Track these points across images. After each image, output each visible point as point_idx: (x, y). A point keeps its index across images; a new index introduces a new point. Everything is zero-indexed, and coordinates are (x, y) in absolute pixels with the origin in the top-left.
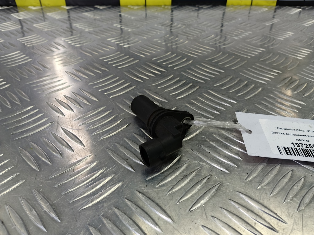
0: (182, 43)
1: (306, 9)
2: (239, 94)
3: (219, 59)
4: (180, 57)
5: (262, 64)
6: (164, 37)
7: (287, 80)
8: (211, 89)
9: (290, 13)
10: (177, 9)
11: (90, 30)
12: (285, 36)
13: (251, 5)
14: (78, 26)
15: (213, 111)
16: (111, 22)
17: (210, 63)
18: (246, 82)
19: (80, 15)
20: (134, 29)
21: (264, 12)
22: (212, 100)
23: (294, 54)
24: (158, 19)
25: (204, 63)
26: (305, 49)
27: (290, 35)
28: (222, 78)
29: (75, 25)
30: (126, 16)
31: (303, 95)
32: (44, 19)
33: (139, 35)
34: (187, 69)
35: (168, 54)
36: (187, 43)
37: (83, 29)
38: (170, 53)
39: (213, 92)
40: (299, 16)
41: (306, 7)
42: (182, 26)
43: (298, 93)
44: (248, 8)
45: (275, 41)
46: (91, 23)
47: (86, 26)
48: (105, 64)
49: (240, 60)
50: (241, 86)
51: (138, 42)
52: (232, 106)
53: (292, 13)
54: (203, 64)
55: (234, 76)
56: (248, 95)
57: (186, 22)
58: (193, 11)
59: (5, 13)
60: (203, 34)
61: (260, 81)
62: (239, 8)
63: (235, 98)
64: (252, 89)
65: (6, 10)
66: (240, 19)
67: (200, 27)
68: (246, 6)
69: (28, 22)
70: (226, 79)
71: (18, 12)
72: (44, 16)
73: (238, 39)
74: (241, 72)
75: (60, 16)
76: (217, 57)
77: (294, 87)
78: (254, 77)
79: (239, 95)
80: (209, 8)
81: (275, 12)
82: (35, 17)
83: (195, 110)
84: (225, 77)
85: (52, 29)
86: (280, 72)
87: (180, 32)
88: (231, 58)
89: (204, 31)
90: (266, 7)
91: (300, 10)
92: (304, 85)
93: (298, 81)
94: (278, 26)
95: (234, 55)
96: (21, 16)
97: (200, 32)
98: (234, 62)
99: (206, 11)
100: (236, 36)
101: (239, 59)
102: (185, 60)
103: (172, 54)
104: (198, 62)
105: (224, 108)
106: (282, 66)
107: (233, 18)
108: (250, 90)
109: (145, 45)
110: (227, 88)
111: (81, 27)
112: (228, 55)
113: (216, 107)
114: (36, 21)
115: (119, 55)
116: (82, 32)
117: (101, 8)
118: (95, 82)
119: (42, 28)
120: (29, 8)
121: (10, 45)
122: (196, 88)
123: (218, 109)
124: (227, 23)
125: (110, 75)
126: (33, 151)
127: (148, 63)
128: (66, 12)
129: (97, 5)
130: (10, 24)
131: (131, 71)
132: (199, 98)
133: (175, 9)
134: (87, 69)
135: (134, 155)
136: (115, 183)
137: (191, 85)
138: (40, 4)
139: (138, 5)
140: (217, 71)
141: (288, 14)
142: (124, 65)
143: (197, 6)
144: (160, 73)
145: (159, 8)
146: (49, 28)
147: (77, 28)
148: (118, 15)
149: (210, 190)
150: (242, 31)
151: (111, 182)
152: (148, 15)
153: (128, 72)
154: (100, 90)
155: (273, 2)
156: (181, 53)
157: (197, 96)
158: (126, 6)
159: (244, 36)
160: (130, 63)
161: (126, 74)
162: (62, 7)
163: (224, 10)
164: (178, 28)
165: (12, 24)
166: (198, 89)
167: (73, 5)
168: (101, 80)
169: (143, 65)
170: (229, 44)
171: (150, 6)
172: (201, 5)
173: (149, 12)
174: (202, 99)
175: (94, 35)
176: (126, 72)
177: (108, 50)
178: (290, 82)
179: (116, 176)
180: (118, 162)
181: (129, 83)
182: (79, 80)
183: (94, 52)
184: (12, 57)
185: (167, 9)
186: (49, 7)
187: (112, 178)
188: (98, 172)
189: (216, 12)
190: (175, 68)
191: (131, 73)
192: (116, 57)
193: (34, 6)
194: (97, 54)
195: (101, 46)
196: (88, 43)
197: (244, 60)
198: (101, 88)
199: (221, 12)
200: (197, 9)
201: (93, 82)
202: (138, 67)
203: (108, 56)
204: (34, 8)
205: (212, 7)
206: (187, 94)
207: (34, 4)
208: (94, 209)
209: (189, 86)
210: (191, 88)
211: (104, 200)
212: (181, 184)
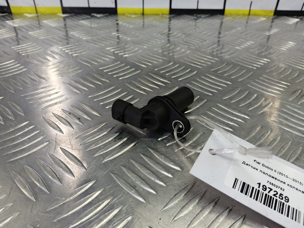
0: (184, 53)
2: (251, 108)
3: (224, 70)
4: (183, 67)
5: (268, 76)
6: (165, 46)
7: (297, 94)
8: (220, 103)
9: (289, 23)
10: (175, 18)
11: (88, 38)
12: (287, 47)
13: (249, 14)
14: (75, 34)
15: (226, 128)
16: (109, 31)
17: (215, 73)
18: (255, 96)
19: (76, 23)
20: (133, 38)
21: (262, 22)
22: (223, 114)
24: (157, 28)
25: (209, 74)
27: (293, 45)
28: (230, 91)
29: (72, 33)
30: (124, 24)
32: (40, 26)
33: (138, 44)
34: (192, 80)
35: (171, 64)
36: (189, 53)
37: (81, 37)
38: (172, 63)
39: (222, 106)
40: (296, 26)
41: (303, 17)
42: (183, 36)
44: (246, 17)
45: (279, 52)
46: (88, 31)
47: (84, 35)
48: (105, 75)
49: (246, 71)
50: (251, 99)
51: (138, 51)
52: (245, 122)
53: (290, 23)
54: (208, 75)
55: (242, 88)
56: (260, 109)
57: (186, 31)
58: (191, 20)
60: (204, 43)
61: (270, 94)
62: (237, 17)
63: (247, 112)
65: (1, 17)
66: (240, 29)
67: (201, 36)
68: (244, 15)
69: (23, 30)
70: (235, 92)
71: (13, 19)
72: (39, 24)
73: (241, 49)
74: (249, 84)
75: (56, 24)
76: (221, 68)
78: (263, 90)
80: (208, 17)
81: (272, 22)
82: (31, 25)
84: (233, 89)
85: (49, 37)
86: (289, 84)
87: (181, 41)
88: (236, 69)
89: (205, 41)
90: (263, 17)
91: (298, 20)
94: (279, 36)
95: (239, 65)
96: (16, 23)
97: (201, 42)
98: (240, 73)
99: (205, 21)
100: (238, 45)
101: (245, 71)
102: (189, 71)
103: (175, 64)
104: (201, 73)
105: (237, 124)
106: (290, 78)
107: (233, 28)
108: (261, 104)
109: (146, 54)
110: (237, 101)
111: (78, 36)
112: (232, 65)
113: (228, 123)
114: (32, 28)
115: (120, 65)
116: (79, 40)
117: (98, 16)
118: (95, 94)
119: (38, 36)
120: (25, 16)
121: (4, 54)
122: (204, 102)
123: (231, 125)
124: (227, 33)
125: (111, 86)
126: (29, 176)
127: (151, 74)
128: (62, 20)
129: (94, 13)
130: (4, 31)
131: (133, 83)
132: (208, 112)
133: (173, 17)
134: (87, 80)
135: (143, 181)
136: (123, 217)
137: (199, 98)
138: (35, 12)
139: (135, 14)
140: (224, 84)
141: (286, 24)
142: (126, 76)
143: (195, 15)
144: (164, 85)
145: (157, 17)
146: (45, 35)
147: (74, 36)
148: (115, 24)
149: (234, 225)
150: (243, 40)
151: (118, 215)
152: (146, 24)
153: (130, 83)
154: (102, 103)
155: (271, 12)
156: (183, 63)
157: (207, 110)
158: (124, 15)
159: (246, 45)
160: (131, 74)
161: (128, 85)
162: (58, 15)
163: (222, 19)
164: (179, 37)
165: (6, 31)
166: (206, 102)
167: (69, 13)
168: (102, 92)
169: (145, 75)
170: (232, 54)
171: (147, 14)
172: (199, 14)
173: (147, 20)
174: (212, 114)
175: (92, 44)
176: (128, 83)
177: (108, 59)
178: (301, 95)
179: (124, 208)
180: (125, 190)
181: (132, 96)
182: (78, 92)
183: (93, 61)
184: (6, 66)
185: (165, 17)
186: (45, 15)
187: (120, 210)
188: (103, 203)
189: (215, 21)
190: (179, 80)
191: (133, 85)
192: (116, 68)
193: (30, 13)
194: (96, 64)
195: (100, 55)
196: (87, 52)
197: (250, 72)
198: (102, 100)
199: (219, 21)
200: (195, 18)
201: (93, 94)
202: (140, 78)
203: (109, 66)
204: (29, 16)
205: (210, 16)
206: (195, 108)
207: (30, 11)
209: (196, 99)
210: (198, 101)
212: (199, 218)
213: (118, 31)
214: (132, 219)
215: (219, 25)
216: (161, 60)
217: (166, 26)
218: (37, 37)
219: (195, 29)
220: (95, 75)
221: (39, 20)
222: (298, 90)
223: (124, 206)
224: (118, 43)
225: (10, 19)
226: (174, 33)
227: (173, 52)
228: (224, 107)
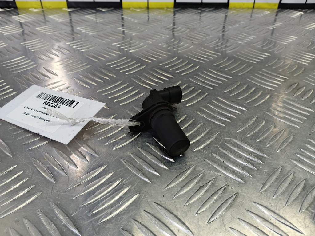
0: (187, 47)
1: (308, 12)
2: (248, 100)
3: (225, 64)
4: (187, 62)
5: (268, 70)
6: (169, 41)
7: (294, 87)
8: (220, 96)
9: (292, 16)
10: (179, 11)
11: (94, 33)
12: (288, 41)
13: (253, 8)
14: (82, 30)
15: (224, 119)
16: (114, 26)
17: (217, 68)
18: (254, 89)
19: (82, 17)
20: (138, 33)
21: (266, 16)
22: (222, 107)
23: (299, 59)
24: (161, 23)
25: (211, 69)
26: (309, 54)
27: (294, 39)
28: (230, 85)
29: (78, 28)
30: (129, 19)
31: (311, 102)
32: (45, 21)
33: (143, 39)
34: (195, 75)
35: (175, 59)
36: (192, 48)
37: (87, 33)
38: (176, 58)
39: (222, 99)
40: (300, 20)
41: (307, 10)
42: (187, 30)
43: (305, 99)
44: (251, 11)
45: (280, 46)
46: (94, 26)
47: (90, 30)
48: (112, 70)
49: (247, 65)
50: (250, 93)
51: (143, 46)
52: (243, 114)
53: (294, 17)
54: (210, 69)
55: (242, 82)
56: (257, 101)
57: (190, 25)
58: (196, 13)
59: (6, 16)
60: (207, 38)
61: (268, 87)
62: (242, 11)
63: (244, 105)
64: (261, 95)
65: (7, 12)
66: (243, 23)
67: (204, 30)
68: (248, 8)
69: (30, 25)
70: (234, 85)
71: (18, 14)
72: (45, 19)
73: (243, 43)
74: (248, 78)
75: (62, 19)
76: (223, 63)
77: (301, 93)
78: (262, 83)
79: (248, 102)
80: (212, 11)
81: (277, 15)
82: (38, 20)
84: (233, 83)
85: (55, 32)
86: (286, 78)
87: (185, 36)
88: (237, 64)
89: (209, 35)
90: (268, 11)
91: (302, 13)
92: (311, 91)
93: (305, 88)
94: (281, 30)
95: (241, 60)
96: (22, 18)
97: (204, 36)
98: (240, 67)
99: (209, 14)
100: (241, 40)
101: (245, 65)
102: (192, 66)
103: (178, 59)
104: (204, 67)
105: (235, 116)
106: (288, 72)
107: (236, 22)
108: (259, 97)
109: (151, 50)
110: (235, 94)
111: (84, 31)
112: (234, 60)
113: (227, 115)
114: (37, 23)
115: (126, 61)
116: (86, 36)
117: (104, 10)
118: (104, 89)
119: (45, 32)
120: (30, 10)
121: (14, 50)
122: (205, 95)
123: (229, 116)
124: (230, 27)
125: (118, 81)
126: (47, 162)
128: (68, 15)
129: (99, 7)
130: (12, 27)
131: (139, 78)
132: (209, 105)
133: (177, 11)
134: (95, 75)
135: (149, 166)
136: (132, 195)
137: (200, 92)
138: (40, 6)
139: (140, 8)
140: (224, 78)
141: (290, 17)
142: (132, 71)
143: (199, 9)
144: (168, 79)
145: (162, 11)
146: (52, 31)
147: (81, 31)
148: (121, 18)
149: (227, 201)
150: (246, 35)
151: (128, 193)
152: (150, 19)
153: (136, 78)
154: (110, 97)
155: (275, 5)
156: (187, 58)
157: (207, 103)
158: (128, 9)
159: (249, 40)
160: (137, 69)
161: (134, 80)
162: (64, 10)
163: (227, 13)
164: (183, 32)
165: (14, 27)
166: (207, 96)
167: (75, 8)
168: (110, 86)
169: (150, 70)
170: (234, 48)
171: (152, 8)
172: (204, 8)
173: (152, 14)
174: (212, 107)
175: (98, 40)
176: (134, 78)
177: (114, 55)
178: (298, 88)
179: (133, 187)
180: (133, 173)
181: (138, 90)
182: (88, 87)
183: (100, 57)
184: (17, 62)
185: (170, 11)
186: (50, 9)
187: (129, 189)
188: (114, 183)
189: (219, 15)
190: (183, 74)
191: (139, 80)
192: (123, 63)
193: (35, 8)
194: (103, 59)
195: (106, 51)
196: (94, 48)
197: (250, 66)
198: (111, 95)
199: (224, 15)
200: (200, 11)
201: (102, 88)
202: (145, 73)
203: (115, 62)
204: (35, 11)
205: (215, 10)
206: (197, 101)
207: (35, 6)
208: (113, 222)
209: (198, 92)
210: (200, 95)
211: (122, 213)
212: (197, 195)
213: (123, 25)
214: (140, 197)
215: (224, 19)
216: (165, 56)
217: (171, 20)
218: (44, 33)
219: (200, 23)
220: (103, 70)
221: (44, 15)
222: (295, 83)
223: (132, 186)
224: (124, 37)
225: (16, 14)
226: (178, 27)
227: (178, 47)
228: (223, 100)
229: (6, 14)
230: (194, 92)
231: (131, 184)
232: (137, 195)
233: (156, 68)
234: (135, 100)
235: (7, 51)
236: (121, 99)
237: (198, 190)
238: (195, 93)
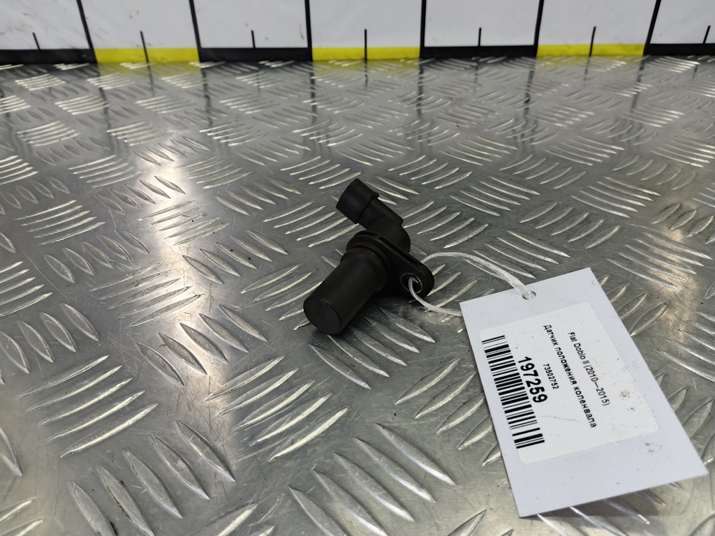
0: (447, 136)
1: (709, 61)
3: (526, 168)
4: (445, 165)
5: (617, 178)
6: (409, 124)
7: (672, 211)
8: (514, 229)
9: (675, 71)
10: (432, 65)
11: (255, 111)
12: (664, 120)
13: (590, 54)
14: (229, 104)
16: (297, 96)
17: (509, 175)
18: (586, 215)
19: (230, 80)
20: (346, 110)
21: (617, 70)
22: (518, 250)
23: (685, 157)
24: (393, 89)
25: (497, 177)
26: (708, 146)
27: (676, 117)
28: (536, 208)
29: (222, 102)
30: (327, 82)
31: (707, 240)
32: (153, 88)
33: (356, 121)
34: (462, 189)
35: (420, 159)
36: (457, 137)
37: (241, 110)
38: (424, 156)
39: (518, 234)
40: (694, 77)
41: (708, 56)
42: (446, 102)
43: (695, 236)
44: (585, 61)
45: (644, 131)
46: (255, 98)
47: (247, 105)
48: (293, 182)
49: (572, 170)
50: (577, 223)
51: (356, 135)
52: (560, 263)
53: (677, 71)
54: (494, 178)
55: (560, 203)
56: (592, 239)
57: (453, 92)
58: (466, 69)
59: (75, 78)
60: (489, 117)
61: (615, 213)
62: (565, 61)
63: (564, 246)
64: (599, 228)
65: (76, 72)
66: (567, 85)
67: (484, 102)
68: (580, 56)
69: (124, 96)
70: (544, 209)
71: (99, 76)
72: (152, 82)
73: (565, 126)
74: (574, 195)
75: (189, 83)
76: (521, 165)
77: (687, 223)
78: (603, 205)
79: (573, 240)
80: (501, 62)
81: (642, 69)
82: (139, 86)
83: (483, 271)
84: (542, 205)
85: (177, 110)
86: (656, 194)
87: (442, 114)
88: (552, 167)
89: (493, 112)
90: (621, 60)
91: (696, 63)
92: (708, 220)
93: (695, 212)
94: (649, 99)
95: (559, 159)
96: (107, 82)
97: (483, 114)
98: (558, 174)
99: (495, 70)
100: (561, 120)
101: (569, 169)
102: (457, 172)
103: (429, 158)
104: (482, 175)
105: (544, 267)
106: (660, 182)
107: (552, 84)
108: (595, 231)
109: (372, 141)
111: (235, 107)
112: (545, 159)
113: (527, 265)
114: (141, 92)
115: (320, 163)
116: (239, 116)
117: (274, 65)
118: (276, 216)
119: (155, 108)
120: (123, 66)
121: (93, 143)
122: (482, 228)
123: (531, 268)
124: (539, 95)
125: (305, 202)
127: (381, 179)
128: (200, 75)
129: (264, 59)
130: (87, 100)
132: (490, 246)
133: (427, 65)
134: (258, 191)
135: (367, 358)
136: (334, 410)
137: (473, 222)
138: (144, 58)
139: (349, 60)
140: (522, 193)
141: (669, 73)
142: (332, 183)
143: (473, 59)
144: (406, 198)
145: (394, 65)
146: (170, 107)
147: (228, 107)
148: (309, 81)
150: (573, 110)
152: (371, 80)
154: (289, 232)
155: (637, 47)
156: (446, 156)
157: (487, 243)
158: (325, 62)
159: (577, 119)
160: (343, 179)
162: (192, 65)
163: (533, 66)
164: (438, 106)
165: (91, 99)
166: (486, 229)
167: (215, 61)
168: (288, 212)
169: (370, 181)
170: (546, 137)
171: (374, 60)
172: (482, 57)
173: (374, 73)
174: (496, 250)
175: (263, 123)
176: (337, 196)
177: (297, 153)
178: (680, 213)
179: (335, 397)
181: (345, 219)
182: (245, 213)
183: (268, 156)
184: (101, 167)
185: (412, 66)
186: (164, 65)
187: (327, 400)
188: (298, 389)
189: (517, 71)
190: (437, 188)
192: (314, 168)
193: (134, 62)
194: (275, 161)
195: (280, 145)
196: (255, 139)
197: (580, 171)
198: (290, 227)
199: (526, 71)
200: (475, 64)
201: (272, 216)
203: (298, 165)
204: (132, 67)
205: (506, 60)
206: (466, 238)
207: (133, 58)
208: (298, 458)
209: (468, 222)
210: (471, 227)
211: (315, 441)
212: (464, 413)
213: (313, 95)
214: (347, 415)
215: (526, 78)
216: (401, 153)
217: (414, 83)
218: (154, 110)
219: (474, 87)
220: (274, 182)
221: (151, 76)
222: (675, 205)
223: (334, 394)
224: (314, 119)
225: (95, 74)
226: (429, 97)
227: (430, 135)
228: (520, 237)
229: (75, 75)
230: (460, 221)
231: (332, 392)
232: (345, 411)
233: (382, 177)
234: (339, 237)
235: (80, 145)
236: (310, 236)
237: (464, 403)
238: (461, 224)
